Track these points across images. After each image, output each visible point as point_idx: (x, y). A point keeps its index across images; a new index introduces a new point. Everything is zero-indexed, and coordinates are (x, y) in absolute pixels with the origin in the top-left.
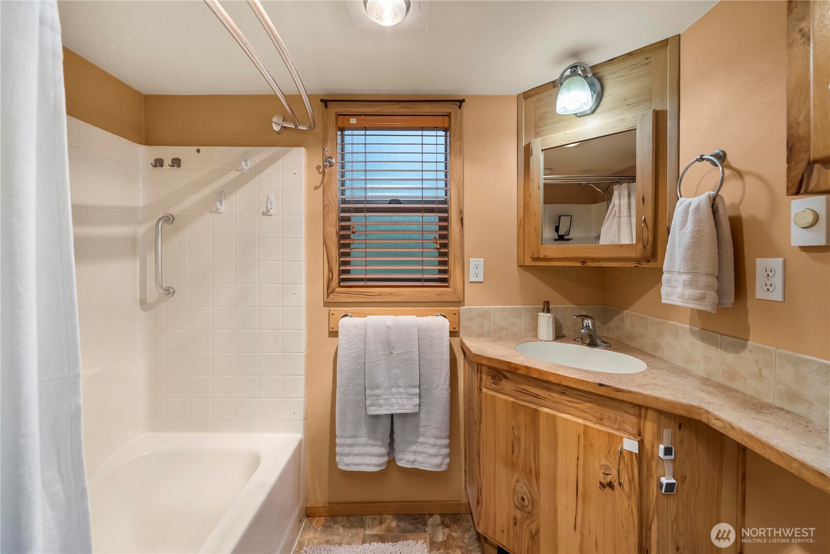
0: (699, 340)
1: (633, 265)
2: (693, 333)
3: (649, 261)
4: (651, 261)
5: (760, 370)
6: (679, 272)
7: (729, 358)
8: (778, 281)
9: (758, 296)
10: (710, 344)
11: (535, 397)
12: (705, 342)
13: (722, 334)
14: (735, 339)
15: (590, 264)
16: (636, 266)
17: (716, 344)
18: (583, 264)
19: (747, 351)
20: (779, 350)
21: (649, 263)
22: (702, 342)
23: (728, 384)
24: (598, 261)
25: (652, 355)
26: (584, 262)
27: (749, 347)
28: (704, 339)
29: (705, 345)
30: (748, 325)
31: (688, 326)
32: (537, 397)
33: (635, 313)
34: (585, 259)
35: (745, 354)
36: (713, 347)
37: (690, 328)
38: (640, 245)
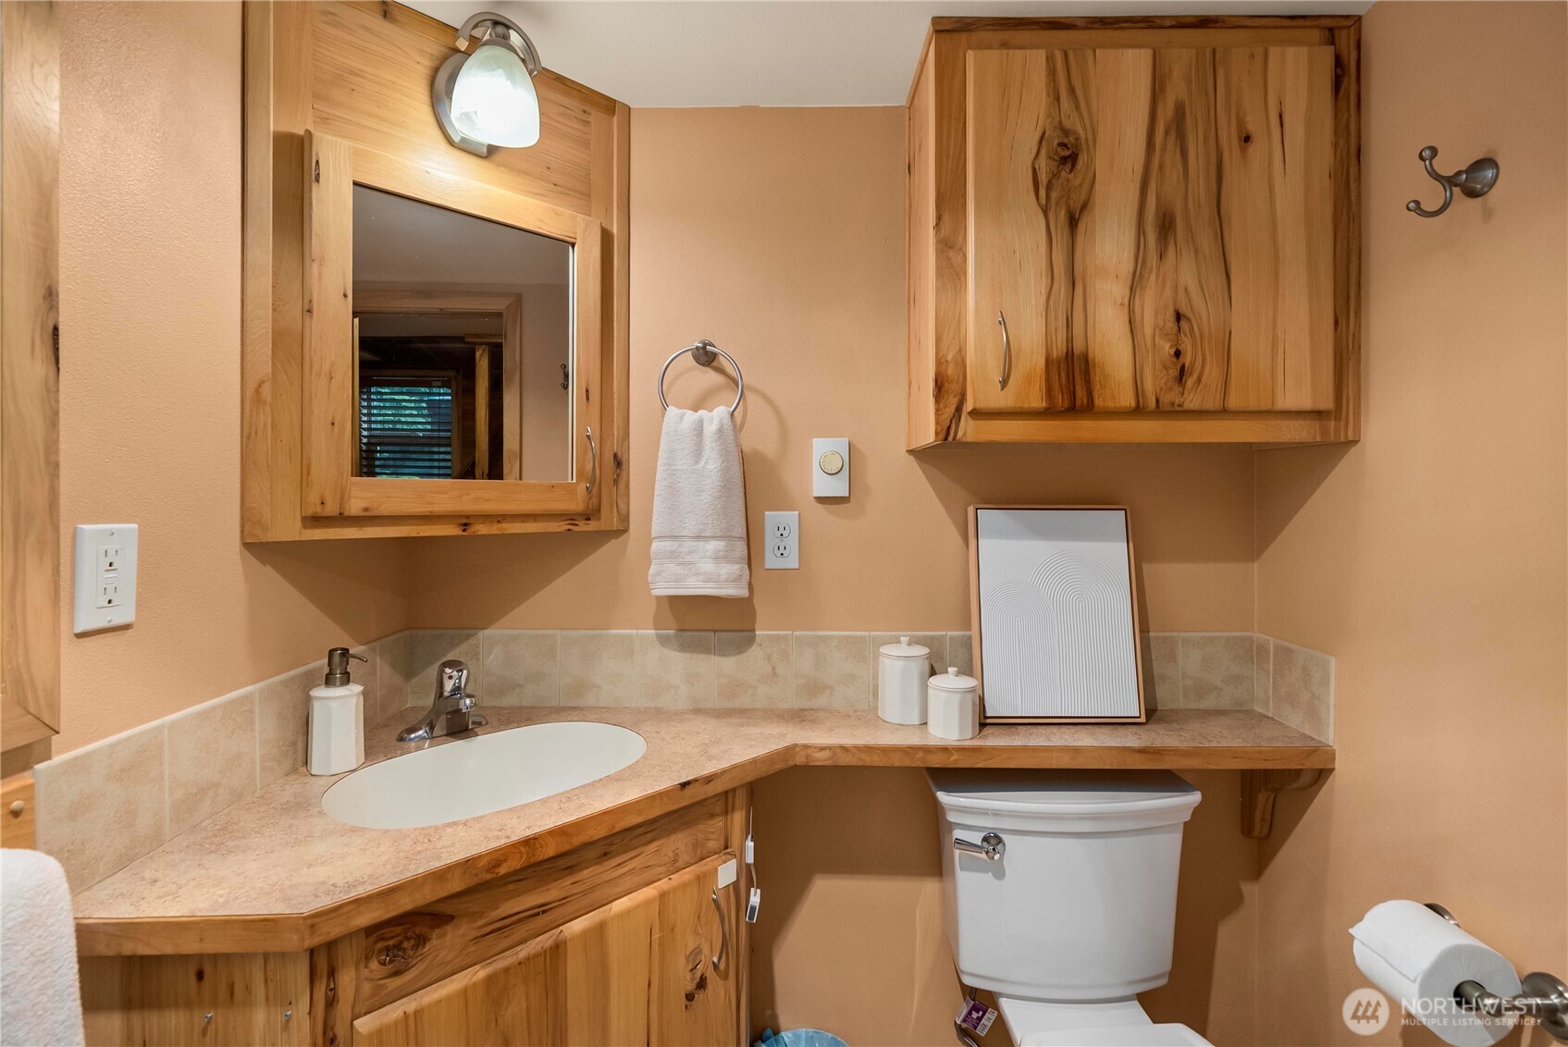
0: (675, 650)
1: (558, 527)
2: (663, 641)
3: (589, 519)
4: (591, 518)
5: (774, 668)
6: (698, 537)
7: (728, 664)
8: (792, 542)
9: (768, 565)
10: (696, 652)
11: (538, 914)
12: (686, 652)
13: (715, 631)
14: (738, 634)
15: (482, 529)
16: (569, 530)
17: (707, 649)
18: (464, 530)
19: (755, 647)
20: (795, 633)
21: (589, 522)
22: (680, 651)
23: (730, 705)
24: (499, 522)
25: (574, 708)
26: (465, 525)
27: (758, 640)
28: (686, 646)
29: (688, 655)
30: (754, 609)
31: (653, 632)
32: (544, 912)
33: (516, 632)
34: (468, 517)
35: (754, 652)
36: (702, 656)
37: (658, 636)
38: (582, 486)
